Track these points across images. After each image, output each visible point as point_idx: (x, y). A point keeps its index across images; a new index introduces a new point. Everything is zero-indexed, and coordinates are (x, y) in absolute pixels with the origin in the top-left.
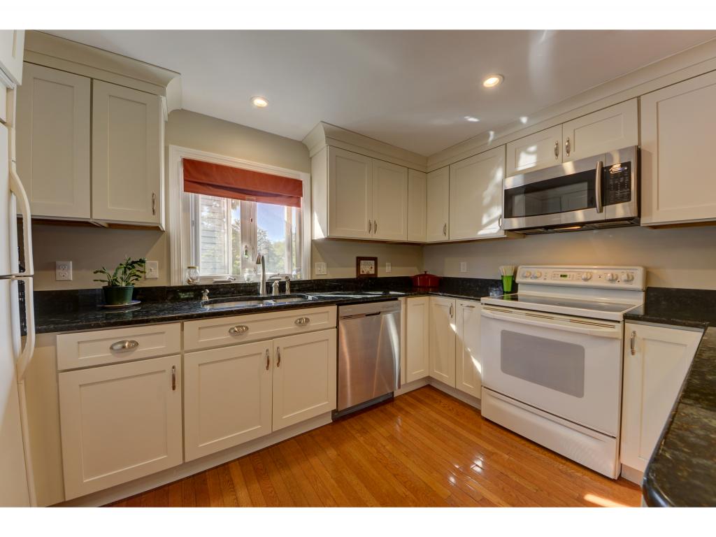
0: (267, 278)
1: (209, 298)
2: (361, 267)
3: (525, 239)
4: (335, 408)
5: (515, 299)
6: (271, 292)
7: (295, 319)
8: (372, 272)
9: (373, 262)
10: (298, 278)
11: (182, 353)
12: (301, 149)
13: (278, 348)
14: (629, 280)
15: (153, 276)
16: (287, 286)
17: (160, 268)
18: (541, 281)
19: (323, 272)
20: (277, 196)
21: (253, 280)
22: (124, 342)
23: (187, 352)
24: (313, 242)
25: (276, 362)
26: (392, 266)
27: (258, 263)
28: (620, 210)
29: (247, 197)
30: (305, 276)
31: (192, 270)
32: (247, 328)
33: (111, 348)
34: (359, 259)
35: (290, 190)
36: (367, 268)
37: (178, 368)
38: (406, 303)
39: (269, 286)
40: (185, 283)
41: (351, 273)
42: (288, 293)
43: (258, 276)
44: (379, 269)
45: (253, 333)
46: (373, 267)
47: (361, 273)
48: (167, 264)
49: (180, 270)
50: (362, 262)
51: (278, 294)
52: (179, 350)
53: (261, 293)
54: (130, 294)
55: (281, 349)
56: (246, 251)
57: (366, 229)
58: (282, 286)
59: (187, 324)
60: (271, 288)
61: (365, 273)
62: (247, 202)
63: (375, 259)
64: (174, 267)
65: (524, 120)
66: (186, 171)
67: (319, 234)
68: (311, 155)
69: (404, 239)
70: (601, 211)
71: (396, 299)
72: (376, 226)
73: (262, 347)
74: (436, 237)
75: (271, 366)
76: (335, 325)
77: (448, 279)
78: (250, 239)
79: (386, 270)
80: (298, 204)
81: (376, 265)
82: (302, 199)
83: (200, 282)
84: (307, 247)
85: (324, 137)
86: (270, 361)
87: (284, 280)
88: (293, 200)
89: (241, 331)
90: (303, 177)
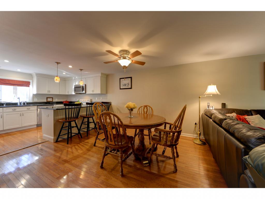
0: (20, 102)
1: (5, 105)
4: (37, 124)
6: (21, 104)
7: (27, 108)
10: (29, 102)
11: (3, 112)
12: (31, 75)
14: (89, 101)
19: (36, 100)
20: (23, 85)
21: (16, 102)
24: (33, 94)
25: (22, 115)
26: (58, 99)
27: (18, 98)
28: (84, 92)
29: (15, 85)
30: (31, 101)
31: (1, 100)
34: (47, 98)
35: (27, 84)
36: (50, 100)
37: (2, 115)
39: (21, 103)
41: (45, 101)
42: (26, 105)
43: (18, 102)
44: (53, 100)
45: (17, 110)
51: (23, 105)
52: (2, 112)
53: (19, 104)
55: (23, 113)
56: (15, 96)
57: (47, 92)
58: (24, 103)
59: (4, 108)
61: (49, 101)
63: (52, 98)
67: (35, 93)
68: (33, 77)
69: (58, 93)
70: (82, 92)
72: (50, 91)
73: (19, 113)
74: (67, 94)
75: (21, 116)
76: (37, 109)
77: (72, 102)
78: (16, 94)
79: (56, 100)
80: (29, 86)
81: (53, 99)
82: (30, 86)
83: (2, 102)
84: (31, 95)
85: (35, 75)
86: (21, 115)
87: (25, 102)
88: (28, 86)
89: (14, 110)
90: (31, 81)
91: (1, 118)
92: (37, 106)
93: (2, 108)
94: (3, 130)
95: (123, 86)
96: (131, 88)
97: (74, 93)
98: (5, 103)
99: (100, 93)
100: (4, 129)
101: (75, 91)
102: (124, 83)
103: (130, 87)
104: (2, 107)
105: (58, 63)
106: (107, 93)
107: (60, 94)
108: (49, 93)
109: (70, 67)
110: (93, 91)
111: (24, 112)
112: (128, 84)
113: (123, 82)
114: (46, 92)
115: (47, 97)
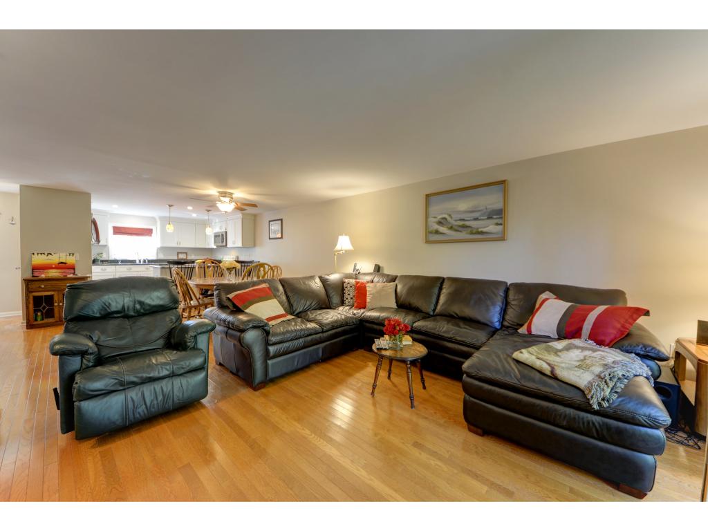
0: (139, 259)
1: (121, 263)
9: (184, 254)
10: (152, 258)
12: (153, 219)
15: (104, 257)
19: (162, 257)
23: (117, 272)
24: (157, 248)
26: (194, 255)
32: (131, 269)
34: (178, 253)
35: (148, 232)
36: (182, 256)
41: (175, 258)
44: (188, 256)
46: (185, 256)
47: (179, 257)
50: (180, 254)
51: (142, 263)
53: (137, 262)
54: (99, 261)
57: (176, 244)
58: (144, 261)
59: (117, 266)
60: (141, 261)
61: (181, 258)
63: (186, 253)
68: (155, 221)
69: (194, 247)
72: (180, 243)
73: (136, 273)
74: (207, 247)
79: (192, 257)
82: (153, 235)
84: (155, 249)
85: (159, 219)
88: (150, 235)
90: (153, 228)
93: (114, 266)
95: (272, 234)
98: (120, 260)
99: (241, 245)
101: (215, 243)
103: (279, 236)
105: (170, 206)
107: (198, 246)
108: (178, 246)
110: (234, 243)
111: (141, 273)
112: (278, 231)
114: (174, 245)
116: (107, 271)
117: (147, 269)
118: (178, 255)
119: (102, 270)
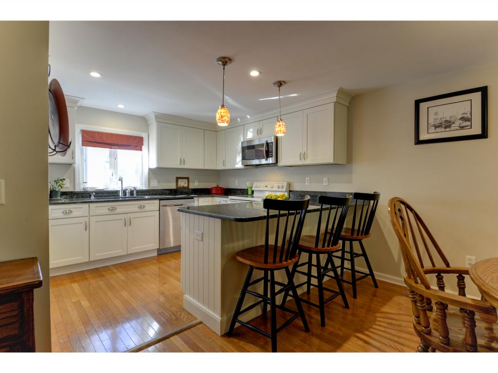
0: (124, 188)
1: (95, 197)
2: (179, 182)
3: (257, 170)
4: (158, 248)
5: (253, 197)
6: (126, 195)
7: (138, 205)
8: (186, 185)
9: (186, 180)
10: (141, 188)
11: (89, 216)
13: (130, 218)
14: (282, 188)
15: (67, 187)
16: (135, 192)
17: (70, 182)
18: (259, 189)
19: (156, 185)
20: (129, 146)
22: (66, 211)
23: (91, 216)
24: (150, 169)
25: (129, 223)
26: (199, 182)
27: (120, 180)
28: (271, 161)
29: (113, 147)
30: (145, 187)
31: (85, 184)
32: (116, 208)
33: (63, 212)
34: (178, 178)
35: (134, 143)
36: (182, 183)
37: (88, 222)
38: (198, 200)
39: (124, 192)
40: (82, 190)
41: (173, 186)
42: (135, 196)
43: (119, 188)
44: (190, 184)
45: (119, 210)
46: (187, 183)
47: (179, 186)
48: (73, 181)
49: (79, 184)
50: (179, 180)
51: (130, 196)
52: (87, 214)
53: (120, 195)
54: (59, 194)
56: (112, 174)
57: (179, 163)
58: (132, 193)
59: (91, 205)
60: (126, 193)
61: (181, 186)
62: (113, 150)
63: (188, 178)
64: (77, 182)
65: (248, 117)
66: (83, 136)
67: (154, 165)
68: (148, 123)
69: (202, 167)
70: (267, 160)
71: (193, 198)
72: (184, 161)
73: (123, 217)
74: (220, 167)
75: (127, 225)
76: (158, 209)
77: (230, 189)
78: (114, 168)
79: (195, 185)
80: (141, 150)
81: (188, 181)
82: (143, 147)
83: (89, 190)
84: (146, 171)
85: (154, 117)
86: (127, 223)
87: (133, 189)
88: (138, 148)
89: (113, 209)
90: (144, 135)
91: (86, 229)
92: (160, 200)
93: (86, 205)
94: (88, 261)
95: (432, 130)
96: (484, 135)
97: (239, 165)
98: (94, 192)
99: (331, 161)
100: (90, 260)
101: (244, 158)
102: (439, 116)
103: (479, 132)
104: (89, 202)
105: (225, 61)
106: (350, 159)
107: (206, 167)
108: (182, 166)
109: (254, 73)
110: (303, 156)
111: (132, 215)
112: (462, 119)
113: (436, 114)
114: (176, 164)
115: (178, 176)
116: (74, 214)
117: (140, 207)
118: (177, 181)
119: (65, 213)
